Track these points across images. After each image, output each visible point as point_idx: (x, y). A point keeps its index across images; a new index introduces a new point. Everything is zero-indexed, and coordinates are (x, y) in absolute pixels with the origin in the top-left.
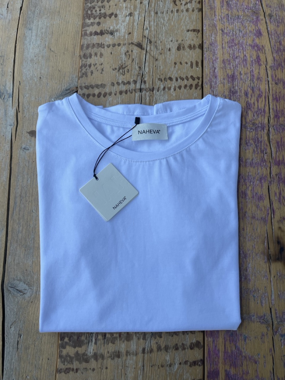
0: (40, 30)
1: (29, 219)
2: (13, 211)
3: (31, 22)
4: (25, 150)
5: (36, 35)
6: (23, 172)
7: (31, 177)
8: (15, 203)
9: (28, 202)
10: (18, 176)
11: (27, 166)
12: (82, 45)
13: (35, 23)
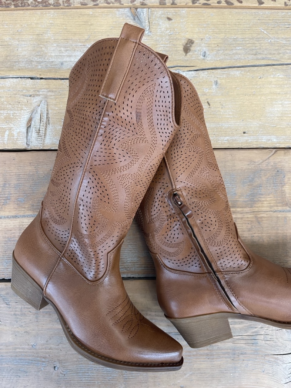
0: (63, 52)
1: (278, 45)
2: (271, 60)
3: (52, 64)
4: (206, 55)
5: (70, 56)
6: (230, 55)
7: (234, 47)
8: (263, 59)
9: (261, 47)
10: (235, 59)
11: (223, 51)
12: (82, 5)
13: (53, 60)
